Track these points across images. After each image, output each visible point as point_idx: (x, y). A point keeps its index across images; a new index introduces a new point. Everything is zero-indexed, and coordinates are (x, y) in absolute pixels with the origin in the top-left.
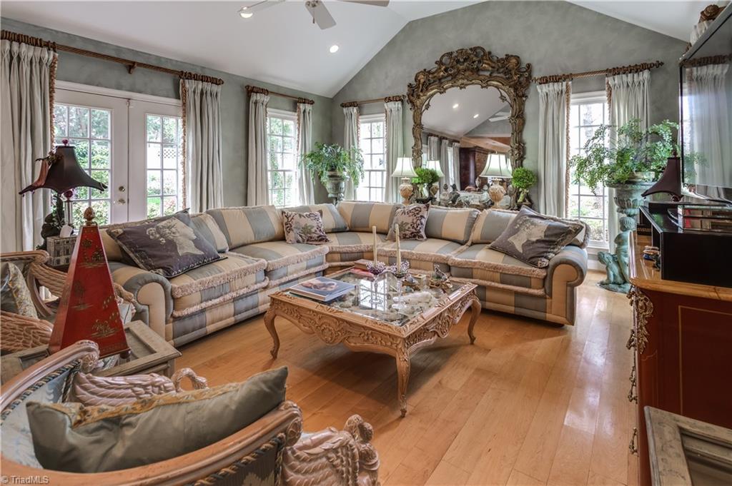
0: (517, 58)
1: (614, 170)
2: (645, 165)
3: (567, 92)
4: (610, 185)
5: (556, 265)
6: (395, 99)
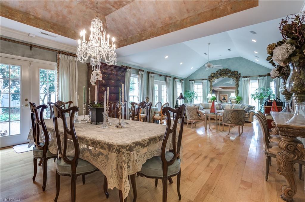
0: (237, 72)
1: (260, 97)
2: (266, 96)
3: (249, 80)
4: (258, 99)
5: (250, 112)
6: (205, 80)
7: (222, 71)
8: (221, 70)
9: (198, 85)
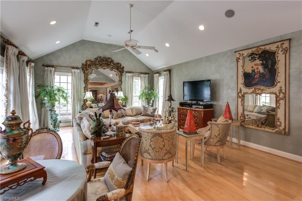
0: (121, 64)
3: (133, 76)
6: (77, 68)
7: (103, 60)
8: (101, 57)
9: (61, 76)
